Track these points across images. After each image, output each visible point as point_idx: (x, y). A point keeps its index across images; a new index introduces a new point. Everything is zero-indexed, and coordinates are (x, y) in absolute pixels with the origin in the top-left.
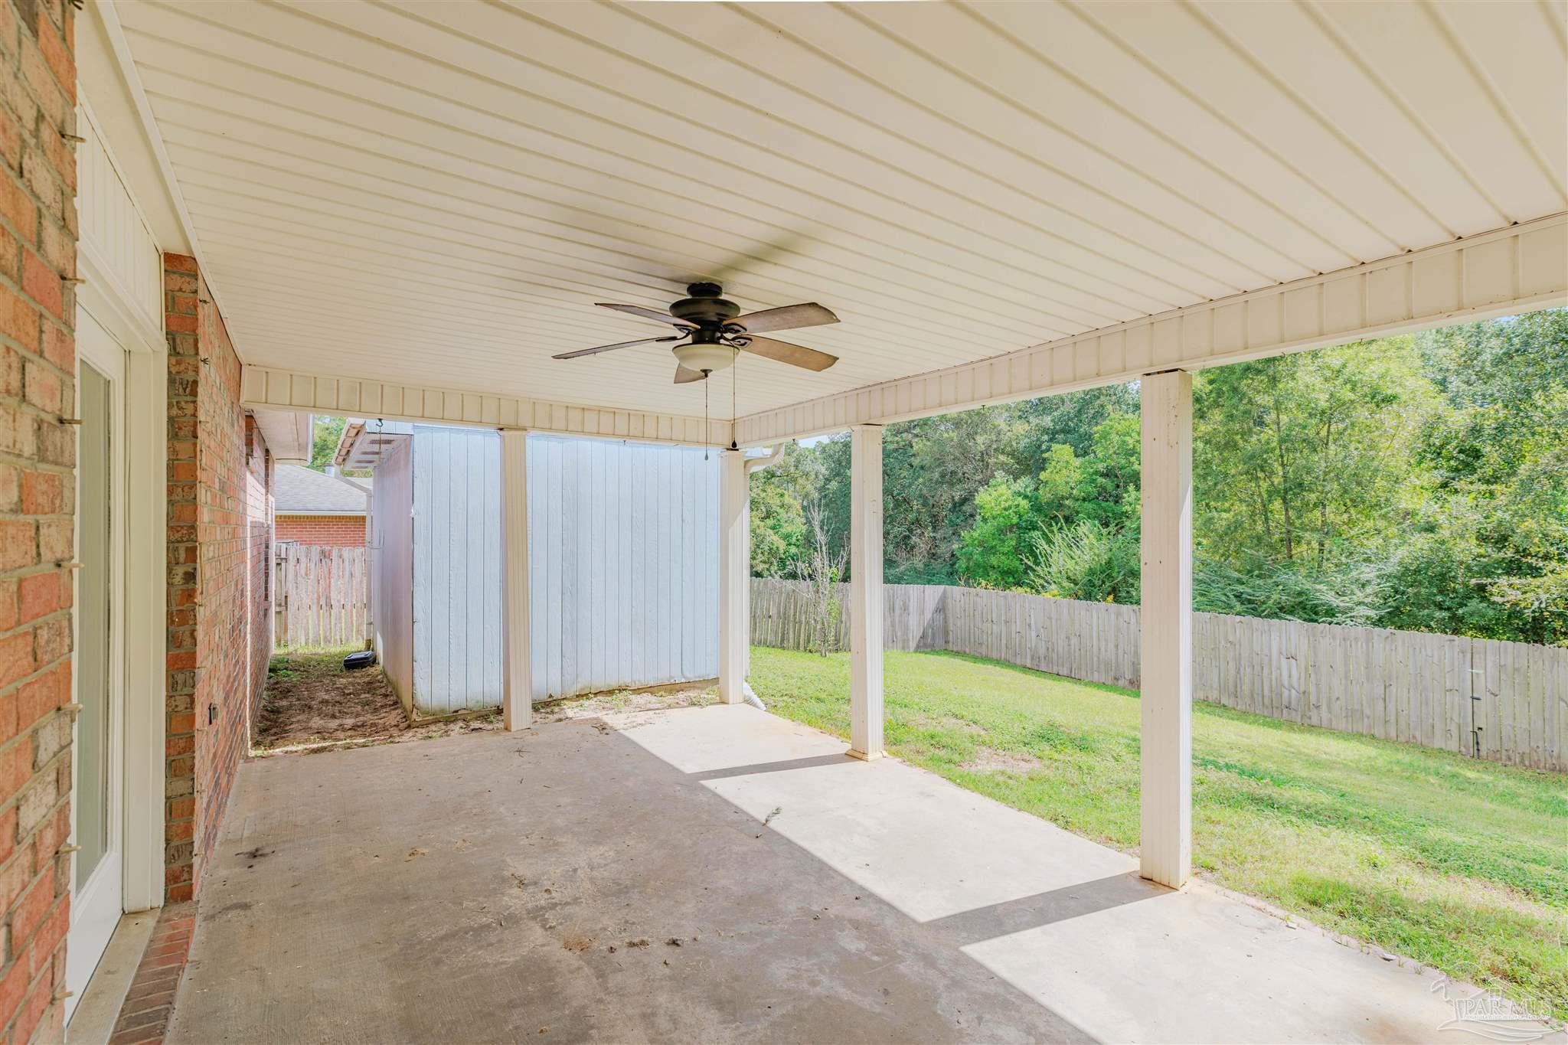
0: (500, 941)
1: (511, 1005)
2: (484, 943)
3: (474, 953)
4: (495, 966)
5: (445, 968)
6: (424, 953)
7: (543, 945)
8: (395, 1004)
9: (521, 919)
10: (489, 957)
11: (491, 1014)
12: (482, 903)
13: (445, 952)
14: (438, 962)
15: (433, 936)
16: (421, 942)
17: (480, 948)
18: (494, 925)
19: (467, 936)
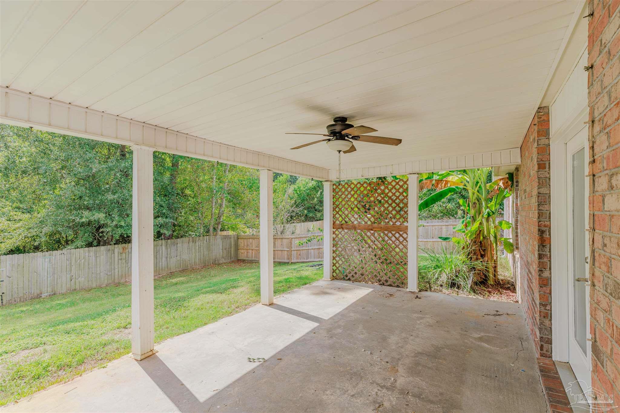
0: (415, 387)
1: (429, 368)
2: (420, 390)
3: (427, 389)
4: (424, 380)
5: (440, 390)
6: (444, 401)
7: (403, 376)
8: (463, 390)
9: (399, 390)
10: (423, 384)
11: (437, 369)
12: (406, 409)
13: (436, 396)
14: (441, 394)
15: (436, 406)
16: (443, 407)
17: (424, 389)
18: (410, 394)
19: (424, 397)
